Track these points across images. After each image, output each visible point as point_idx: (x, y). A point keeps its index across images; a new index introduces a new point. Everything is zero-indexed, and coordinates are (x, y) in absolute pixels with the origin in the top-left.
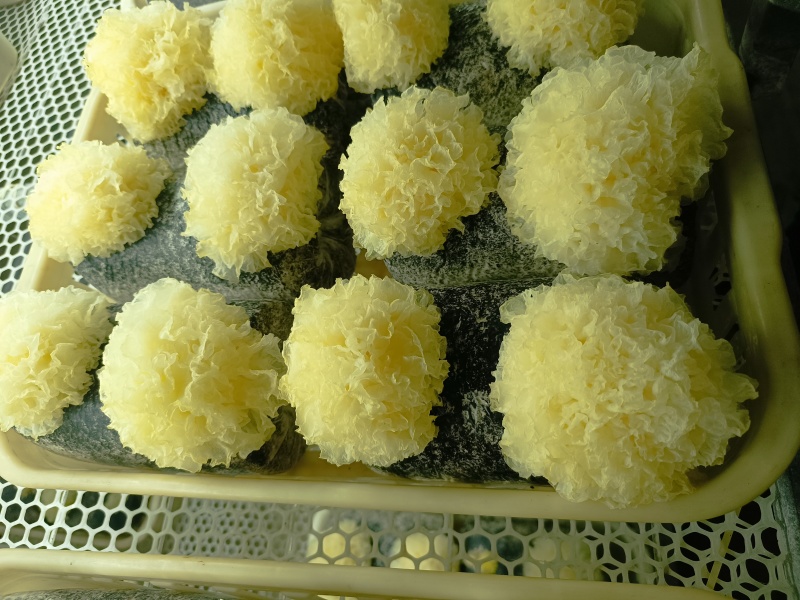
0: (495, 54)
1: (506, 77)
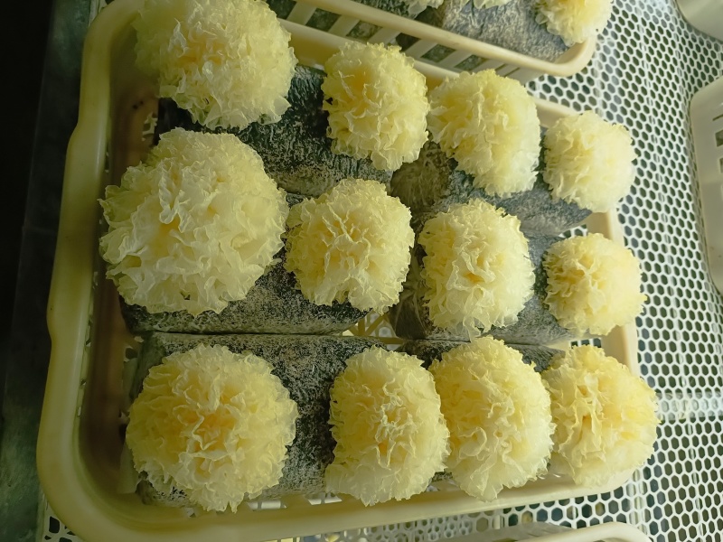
0: (284, 378)
1: (273, 358)
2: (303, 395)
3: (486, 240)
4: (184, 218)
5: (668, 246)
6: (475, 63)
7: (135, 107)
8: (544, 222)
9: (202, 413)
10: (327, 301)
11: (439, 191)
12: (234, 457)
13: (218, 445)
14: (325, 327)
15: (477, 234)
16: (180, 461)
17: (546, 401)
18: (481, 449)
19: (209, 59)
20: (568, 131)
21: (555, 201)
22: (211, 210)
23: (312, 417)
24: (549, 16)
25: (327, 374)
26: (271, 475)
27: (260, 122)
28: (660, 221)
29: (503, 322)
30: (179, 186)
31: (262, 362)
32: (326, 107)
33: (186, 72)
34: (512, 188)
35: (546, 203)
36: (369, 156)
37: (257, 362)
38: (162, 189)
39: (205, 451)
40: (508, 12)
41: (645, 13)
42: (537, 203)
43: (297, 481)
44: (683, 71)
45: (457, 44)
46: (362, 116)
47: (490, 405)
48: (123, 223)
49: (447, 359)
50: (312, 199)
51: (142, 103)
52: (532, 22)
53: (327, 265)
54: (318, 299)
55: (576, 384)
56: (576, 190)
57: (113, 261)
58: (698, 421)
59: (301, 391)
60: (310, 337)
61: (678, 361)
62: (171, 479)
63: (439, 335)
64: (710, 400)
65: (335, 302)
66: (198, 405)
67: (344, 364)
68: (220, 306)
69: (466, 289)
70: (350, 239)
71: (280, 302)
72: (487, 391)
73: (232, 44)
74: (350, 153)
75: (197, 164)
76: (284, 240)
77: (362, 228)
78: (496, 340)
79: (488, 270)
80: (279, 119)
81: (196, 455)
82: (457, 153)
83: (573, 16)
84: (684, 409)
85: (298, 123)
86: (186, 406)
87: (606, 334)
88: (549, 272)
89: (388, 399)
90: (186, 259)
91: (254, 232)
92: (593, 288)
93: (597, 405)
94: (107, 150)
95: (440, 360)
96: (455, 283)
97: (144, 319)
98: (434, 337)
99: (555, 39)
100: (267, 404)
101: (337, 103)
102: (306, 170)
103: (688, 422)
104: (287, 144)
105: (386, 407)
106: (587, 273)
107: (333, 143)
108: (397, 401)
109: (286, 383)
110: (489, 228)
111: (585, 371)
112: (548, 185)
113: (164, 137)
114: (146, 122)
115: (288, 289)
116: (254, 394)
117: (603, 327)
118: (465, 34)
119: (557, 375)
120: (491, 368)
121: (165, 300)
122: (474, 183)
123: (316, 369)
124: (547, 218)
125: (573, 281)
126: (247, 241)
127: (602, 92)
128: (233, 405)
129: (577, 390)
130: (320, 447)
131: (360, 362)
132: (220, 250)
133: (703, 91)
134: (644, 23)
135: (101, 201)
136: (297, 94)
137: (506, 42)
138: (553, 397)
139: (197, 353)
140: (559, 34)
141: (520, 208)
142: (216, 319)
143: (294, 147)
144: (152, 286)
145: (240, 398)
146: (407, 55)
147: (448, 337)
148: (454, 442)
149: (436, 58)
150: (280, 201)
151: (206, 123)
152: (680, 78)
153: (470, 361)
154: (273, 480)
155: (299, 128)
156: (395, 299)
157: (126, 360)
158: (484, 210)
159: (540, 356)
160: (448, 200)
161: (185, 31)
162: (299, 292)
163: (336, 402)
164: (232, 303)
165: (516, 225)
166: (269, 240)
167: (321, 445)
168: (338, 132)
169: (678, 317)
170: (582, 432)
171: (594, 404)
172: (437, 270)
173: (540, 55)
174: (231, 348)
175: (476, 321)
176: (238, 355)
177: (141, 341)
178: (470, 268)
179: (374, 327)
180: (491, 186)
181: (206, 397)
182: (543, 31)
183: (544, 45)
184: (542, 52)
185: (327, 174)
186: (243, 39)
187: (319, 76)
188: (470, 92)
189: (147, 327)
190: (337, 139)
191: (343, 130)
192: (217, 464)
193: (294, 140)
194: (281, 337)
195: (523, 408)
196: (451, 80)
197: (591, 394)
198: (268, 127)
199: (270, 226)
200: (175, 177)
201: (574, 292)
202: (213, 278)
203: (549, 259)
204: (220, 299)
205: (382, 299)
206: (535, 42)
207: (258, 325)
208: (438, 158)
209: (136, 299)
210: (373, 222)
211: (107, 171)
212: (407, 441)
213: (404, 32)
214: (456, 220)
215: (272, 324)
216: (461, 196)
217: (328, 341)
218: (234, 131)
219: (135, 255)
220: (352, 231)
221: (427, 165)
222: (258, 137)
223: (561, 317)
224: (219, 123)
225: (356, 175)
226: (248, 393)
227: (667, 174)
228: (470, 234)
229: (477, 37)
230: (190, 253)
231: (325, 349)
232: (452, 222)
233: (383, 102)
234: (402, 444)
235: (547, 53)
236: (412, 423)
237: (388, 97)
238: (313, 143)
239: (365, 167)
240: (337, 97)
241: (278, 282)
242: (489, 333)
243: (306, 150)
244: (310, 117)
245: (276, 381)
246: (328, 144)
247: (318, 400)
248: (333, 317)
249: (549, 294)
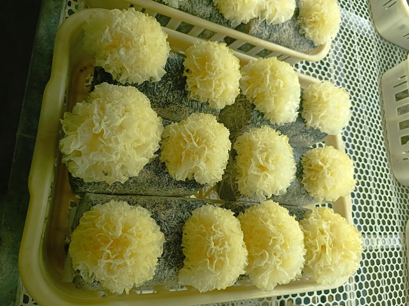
0: (158, 220)
1: (152, 209)
2: (168, 230)
3: (270, 148)
4: (106, 130)
5: (369, 154)
6: (266, 53)
7: (81, 71)
8: (302, 139)
9: (112, 238)
10: (182, 178)
11: (245, 121)
12: (128, 263)
13: (120, 256)
14: (181, 193)
15: (265, 144)
16: (99, 264)
17: (302, 237)
18: (265, 262)
19: (123, 46)
20: (316, 91)
21: (308, 128)
22: (121, 127)
23: (172, 242)
24: (306, 30)
25: (181, 219)
26: (149, 273)
27: (149, 81)
28: (365, 140)
29: (278, 192)
30: (104, 113)
31: (145, 211)
32: (185, 74)
33: (111, 53)
34: (285, 120)
35: (303, 129)
36: (208, 101)
37: (143, 211)
38: (95, 114)
39: (113, 259)
40: (284, 27)
41: (358, 30)
42: (298, 129)
43: (163, 278)
44: (378, 61)
45: (257, 43)
46: (205, 80)
47: (270, 238)
48: (73, 132)
49: (247, 212)
50: (176, 123)
51: (85, 68)
52: (297, 33)
53: (183, 158)
54: (178, 177)
55: (318, 228)
56: (319, 122)
57: (67, 153)
58: (385, 251)
59: (167, 228)
60: (172, 198)
61: (374, 217)
62: (93, 274)
63: (243, 199)
64: (391, 239)
65: (187, 179)
66: (110, 233)
67: (191, 214)
68: (124, 179)
69: (259, 174)
70: (196, 145)
71: (157, 178)
72: (269, 230)
73: (136, 39)
74: (198, 99)
75: (114, 102)
76: (160, 144)
77: (203, 139)
78: (274, 203)
79: (271, 164)
80: (160, 79)
81: (108, 261)
82: (255, 101)
83: (319, 30)
84: (378, 244)
85: (170, 82)
86: (103, 234)
87: (335, 201)
88: (304, 166)
89: (214, 233)
90: (106, 153)
91: (144, 140)
92: (328, 176)
93: (329, 240)
94: (65, 94)
95: (244, 212)
96: (253, 171)
97: (82, 186)
98: (241, 200)
99: (309, 42)
100: (148, 234)
101: (191, 72)
102: (173, 107)
103: (380, 251)
104: (164, 93)
105: (214, 237)
106: (325, 168)
107: (188, 94)
108: (219, 234)
109: (159, 223)
110: (272, 142)
111: (323, 221)
112: (304, 119)
113: (97, 87)
114: (87, 78)
115: (161, 171)
116: (141, 228)
117: (333, 196)
118: (261, 38)
119: (308, 223)
120: (272, 218)
121: (94, 175)
122: (264, 117)
123: (175, 216)
124: (303, 137)
125: (317, 172)
126: (140, 144)
127: (334, 71)
128: (129, 234)
129: (318, 231)
130: (176, 259)
131: (200, 212)
132: (125, 149)
133: (389, 72)
134: (357, 35)
135: (61, 120)
136: (170, 67)
137: (283, 43)
138: (305, 235)
139: (110, 205)
140: (311, 39)
141: (289, 131)
142: (121, 186)
143: (167, 95)
144: (87, 167)
145: (133, 230)
146: (230, 48)
147: (248, 200)
148: (250, 258)
149: (245, 50)
150: (159, 123)
151: (120, 80)
152: (376, 65)
153: (260, 213)
154: (150, 276)
155: (170, 84)
156: (220, 178)
157: (70, 208)
158: (269, 132)
159: (298, 212)
160: (250, 126)
161: (111, 32)
162: (167, 173)
163: (186, 234)
164: (130, 178)
165: (287, 140)
166: (152, 144)
167: (177, 258)
168: (191, 88)
169: (375, 193)
170: (321, 254)
171: (328, 239)
172: (243, 163)
173: (301, 50)
174: (129, 203)
175: (264, 192)
176: (132, 206)
177: (79, 198)
178: (261, 162)
179: (208, 194)
180: (273, 119)
181: (114, 229)
182: (303, 37)
183: (303, 45)
184: (302, 49)
185: (185, 110)
186: (142, 37)
187: (182, 58)
188: (263, 69)
189: (83, 190)
190: (190, 91)
191: (194, 87)
192: (119, 266)
193: (167, 91)
194: (157, 197)
195: (289, 240)
196: (253, 62)
197: (326, 234)
198: (153, 84)
199: (153, 136)
200: (102, 109)
201: (318, 177)
202: (121, 164)
203: (304, 159)
204: (124, 175)
205: (213, 178)
206: (298, 43)
207: (144, 191)
208: (245, 103)
209: (78, 174)
210: (209, 136)
211: (65, 104)
212: (225, 257)
213: (228, 36)
214: (254, 137)
215: (151, 191)
216: (257, 124)
217: (182, 200)
218: (135, 85)
219: (79, 150)
220: (197, 140)
221: (239, 107)
222: (148, 89)
223: (310, 191)
224: (127, 81)
225: (200, 111)
226: (137, 228)
227: (368, 115)
228: (261, 144)
229: (267, 40)
230: (109, 150)
231: (180, 205)
232: (252, 137)
233: (216, 72)
234: (222, 258)
235: (305, 49)
236: (227, 247)
237: (219, 70)
238: (178, 93)
239: (205, 107)
240: (191, 69)
241: (156, 167)
242: (271, 198)
243: (174, 97)
244: (176, 79)
245: (153, 221)
246: (186, 94)
247: (176, 233)
248: (185, 188)
249: (304, 178)
